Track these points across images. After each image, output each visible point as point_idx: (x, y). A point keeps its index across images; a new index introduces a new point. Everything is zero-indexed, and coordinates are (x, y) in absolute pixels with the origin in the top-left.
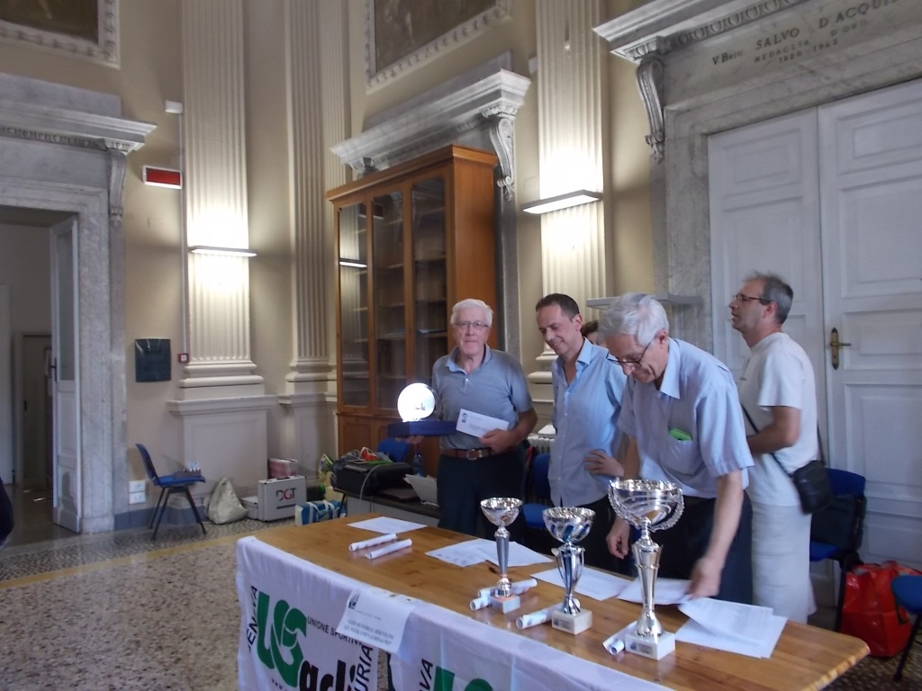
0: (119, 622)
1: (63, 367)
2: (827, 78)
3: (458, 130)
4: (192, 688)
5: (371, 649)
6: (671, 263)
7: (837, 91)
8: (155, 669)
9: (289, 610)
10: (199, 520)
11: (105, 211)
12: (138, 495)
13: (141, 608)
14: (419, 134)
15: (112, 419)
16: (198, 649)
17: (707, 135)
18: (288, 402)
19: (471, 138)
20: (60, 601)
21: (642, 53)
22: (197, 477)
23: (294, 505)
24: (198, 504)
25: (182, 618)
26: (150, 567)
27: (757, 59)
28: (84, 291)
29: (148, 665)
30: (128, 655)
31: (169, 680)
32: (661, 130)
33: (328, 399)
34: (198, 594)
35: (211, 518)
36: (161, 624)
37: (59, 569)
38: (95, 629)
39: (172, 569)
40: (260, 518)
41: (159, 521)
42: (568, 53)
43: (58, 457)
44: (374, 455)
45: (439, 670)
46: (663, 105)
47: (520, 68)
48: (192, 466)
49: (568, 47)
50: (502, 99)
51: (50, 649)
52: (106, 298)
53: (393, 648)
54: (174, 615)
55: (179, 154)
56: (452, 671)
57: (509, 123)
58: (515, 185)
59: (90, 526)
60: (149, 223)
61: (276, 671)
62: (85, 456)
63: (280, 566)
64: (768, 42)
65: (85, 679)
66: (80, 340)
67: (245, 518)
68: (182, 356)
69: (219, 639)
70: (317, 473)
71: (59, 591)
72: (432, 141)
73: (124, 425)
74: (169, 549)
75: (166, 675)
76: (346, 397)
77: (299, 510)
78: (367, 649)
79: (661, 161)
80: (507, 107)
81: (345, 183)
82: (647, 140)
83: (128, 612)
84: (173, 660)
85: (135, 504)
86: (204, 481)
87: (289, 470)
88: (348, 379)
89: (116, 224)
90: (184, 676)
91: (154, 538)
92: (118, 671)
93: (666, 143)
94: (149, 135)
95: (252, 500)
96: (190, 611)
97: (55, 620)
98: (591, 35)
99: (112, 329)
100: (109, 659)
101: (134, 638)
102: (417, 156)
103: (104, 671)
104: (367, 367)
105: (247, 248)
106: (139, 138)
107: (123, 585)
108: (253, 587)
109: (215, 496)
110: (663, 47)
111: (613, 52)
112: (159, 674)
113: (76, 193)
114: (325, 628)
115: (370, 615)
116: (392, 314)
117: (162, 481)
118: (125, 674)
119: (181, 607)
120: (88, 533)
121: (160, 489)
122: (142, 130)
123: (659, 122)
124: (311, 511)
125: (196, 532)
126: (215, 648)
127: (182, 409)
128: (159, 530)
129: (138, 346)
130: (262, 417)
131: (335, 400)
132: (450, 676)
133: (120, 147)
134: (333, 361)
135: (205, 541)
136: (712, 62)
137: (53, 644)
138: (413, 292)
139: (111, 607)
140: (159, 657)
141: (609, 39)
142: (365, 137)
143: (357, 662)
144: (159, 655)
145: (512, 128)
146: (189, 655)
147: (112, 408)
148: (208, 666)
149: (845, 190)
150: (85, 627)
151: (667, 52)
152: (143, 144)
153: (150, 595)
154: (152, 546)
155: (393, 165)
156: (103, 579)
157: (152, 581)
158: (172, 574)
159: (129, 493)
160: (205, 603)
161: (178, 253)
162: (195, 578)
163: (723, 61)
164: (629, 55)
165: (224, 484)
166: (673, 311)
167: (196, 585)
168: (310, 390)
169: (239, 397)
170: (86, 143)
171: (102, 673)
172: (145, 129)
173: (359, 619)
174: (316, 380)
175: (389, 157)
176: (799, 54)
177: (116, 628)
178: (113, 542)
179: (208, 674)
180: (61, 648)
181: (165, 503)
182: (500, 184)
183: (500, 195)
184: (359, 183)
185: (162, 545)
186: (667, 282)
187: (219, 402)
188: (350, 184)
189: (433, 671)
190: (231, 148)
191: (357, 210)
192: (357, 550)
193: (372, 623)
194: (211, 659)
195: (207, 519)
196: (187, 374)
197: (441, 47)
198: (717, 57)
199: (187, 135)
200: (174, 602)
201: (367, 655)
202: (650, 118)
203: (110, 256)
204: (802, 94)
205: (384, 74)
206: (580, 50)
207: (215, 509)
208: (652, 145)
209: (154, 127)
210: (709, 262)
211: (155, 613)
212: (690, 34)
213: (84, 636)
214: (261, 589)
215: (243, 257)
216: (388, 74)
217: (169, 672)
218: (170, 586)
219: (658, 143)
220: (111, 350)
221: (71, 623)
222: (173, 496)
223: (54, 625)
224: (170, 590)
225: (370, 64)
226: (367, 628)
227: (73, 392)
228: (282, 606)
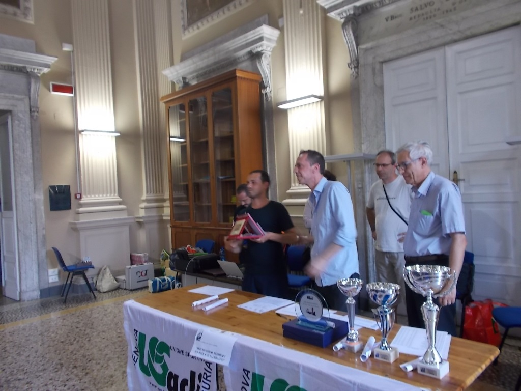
0: (49, 353)
1: (5, 203)
2: (451, 30)
3: (238, 61)
4: (97, 389)
5: (211, 364)
6: (363, 135)
7: (456, 37)
8: (73, 379)
9: (158, 343)
10: (91, 290)
11: (28, 109)
12: (54, 277)
13: (61, 343)
14: (215, 63)
15: (37, 233)
16: (98, 367)
17: (382, 63)
18: (142, 220)
19: (245, 65)
20: (11, 342)
21: (345, 15)
22: (89, 266)
23: (148, 280)
24: (90, 281)
25: (87, 348)
26: (64, 319)
27: (411, 19)
28: (16, 157)
29: (69, 377)
30: (56, 372)
31: (83, 386)
32: (356, 60)
33: (165, 218)
34: (95, 334)
35: (98, 289)
36: (74, 352)
37: (9, 322)
38: (35, 357)
39: (78, 320)
40: (127, 288)
41: (68, 292)
42: (302, 15)
43: (4, 256)
44: (194, 249)
45: (254, 374)
46: (357, 45)
47: (274, 24)
48: (86, 259)
49: (301, 12)
50: (264, 42)
51: (8, 371)
52: (31, 161)
53: (225, 362)
54: (81, 347)
55: (71, 76)
56: (263, 375)
57: (268, 56)
58: (272, 92)
59: (26, 297)
60: (55, 116)
61: (152, 378)
62: (21, 255)
63: (151, 316)
64: (417, 9)
65: (31, 388)
66: (15, 187)
67: (118, 288)
68: (77, 195)
69: (110, 360)
70: (160, 261)
71: (11, 336)
72: (223, 67)
73: (44, 236)
74: (74, 308)
75: (80, 383)
76: (175, 216)
77: (150, 283)
78: (209, 364)
79: (356, 78)
80: (267, 47)
81: (171, 92)
82: (348, 65)
83: (53, 346)
84: (84, 374)
85: (52, 283)
86: (93, 268)
87: (143, 260)
88: (176, 206)
89: (35, 117)
90: (92, 383)
91: (65, 302)
92: (51, 381)
93: (359, 67)
94: (53, 64)
95: (122, 278)
96: (92, 344)
97: (10, 353)
98: (315, 4)
99: (34, 180)
100: (45, 375)
101: (59, 362)
102: (214, 76)
103: (42, 382)
104: (188, 199)
105: (114, 130)
106: (47, 66)
107: (49, 331)
108: (135, 330)
109: (100, 277)
110: (357, 12)
111: (328, 15)
112: (76, 382)
113: (9, 99)
114: (181, 352)
115: (210, 344)
116: (202, 168)
117: (68, 269)
118: (55, 383)
119: (86, 342)
120: (24, 301)
121: (67, 273)
122: (49, 60)
123: (355, 55)
124: (158, 283)
125: (90, 298)
126: (108, 365)
127: (78, 226)
128: (67, 297)
129: (50, 189)
130: (127, 229)
131: (169, 218)
132: (262, 378)
133: (36, 71)
134: (167, 195)
135: (96, 303)
136: (385, 21)
137: (9, 368)
138: (214, 155)
139: (43, 344)
140: (75, 372)
141: (326, 7)
142: (182, 65)
143: (203, 372)
144: (75, 371)
145: (270, 59)
146: (93, 370)
147: (36, 227)
148: (105, 376)
149: (461, 93)
150: (29, 356)
151: (359, 15)
152: (49, 69)
153: (65, 336)
154: (64, 306)
155: (200, 81)
156: (37, 327)
157: (66, 327)
158: (78, 323)
159: (48, 276)
160: (99, 339)
161: (73, 134)
162: (92, 325)
163: (391, 20)
164: (337, 16)
165: (105, 269)
166: (365, 163)
167: (93, 328)
168: (154, 213)
169: (112, 218)
170: (15, 69)
171: (41, 384)
172: (51, 60)
173: (203, 346)
174: (158, 207)
175: (197, 77)
176: (435, 16)
177: (48, 356)
178: (40, 306)
179: (106, 381)
180: (15, 370)
181: (71, 282)
182: (263, 92)
183: (263, 98)
184: (180, 92)
185: (70, 306)
186: (361, 147)
187: (100, 221)
188: (174, 93)
189: (250, 375)
190: (102, 71)
191: (178, 108)
192: (197, 306)
193: (212, 349)
194: (107, 372)
195: (96, 290)
196: (81, 205)
197: (226, 11)
198: (388, 18)
199: (76, 64)
200: (81, 339)
201: (209, 367)
202: (350, 53)
203: (32, 136)
204: (437, 38)
205: (193, 28)
206: (309, 13)
207: (100, 284)
208: (351, 69)
209: (56, 59)
210: (385, 135)
211: (70, 346)
212: (372, 4)
213: (28, 361)
214: (140, 330)
215: (112, 137)
216: (195, 27)
217: (82, 381)
218: (78, 330)
219: (355, 68)
220: (35, 193)
221: (19, 354)
222: (75, 277)
223: (9, 356)
224: (78, 332)
225: (184, 22)
226: (209, 352)
227: (12, 218)
228: (154, 340)
